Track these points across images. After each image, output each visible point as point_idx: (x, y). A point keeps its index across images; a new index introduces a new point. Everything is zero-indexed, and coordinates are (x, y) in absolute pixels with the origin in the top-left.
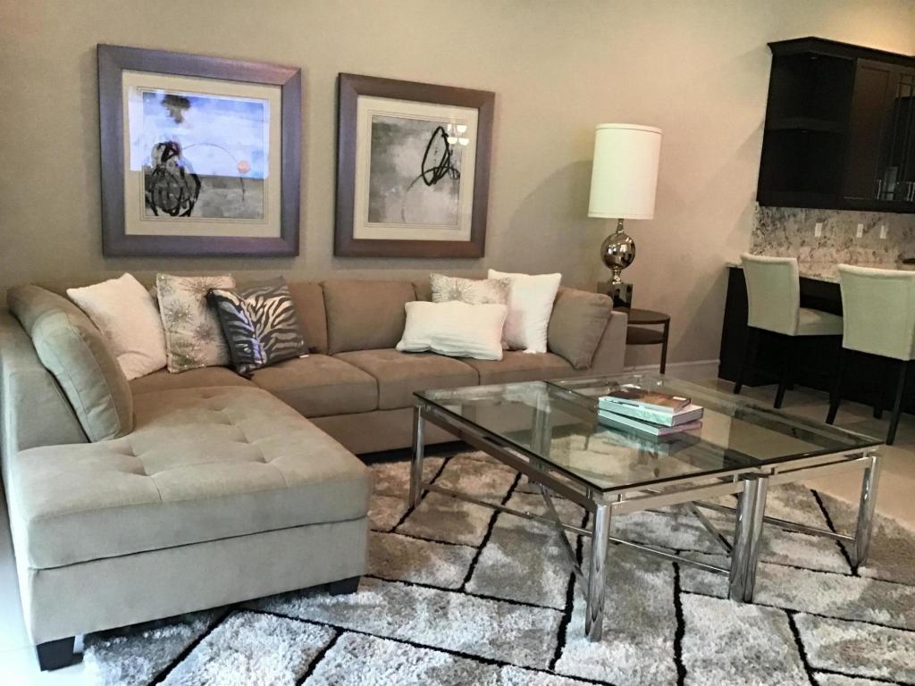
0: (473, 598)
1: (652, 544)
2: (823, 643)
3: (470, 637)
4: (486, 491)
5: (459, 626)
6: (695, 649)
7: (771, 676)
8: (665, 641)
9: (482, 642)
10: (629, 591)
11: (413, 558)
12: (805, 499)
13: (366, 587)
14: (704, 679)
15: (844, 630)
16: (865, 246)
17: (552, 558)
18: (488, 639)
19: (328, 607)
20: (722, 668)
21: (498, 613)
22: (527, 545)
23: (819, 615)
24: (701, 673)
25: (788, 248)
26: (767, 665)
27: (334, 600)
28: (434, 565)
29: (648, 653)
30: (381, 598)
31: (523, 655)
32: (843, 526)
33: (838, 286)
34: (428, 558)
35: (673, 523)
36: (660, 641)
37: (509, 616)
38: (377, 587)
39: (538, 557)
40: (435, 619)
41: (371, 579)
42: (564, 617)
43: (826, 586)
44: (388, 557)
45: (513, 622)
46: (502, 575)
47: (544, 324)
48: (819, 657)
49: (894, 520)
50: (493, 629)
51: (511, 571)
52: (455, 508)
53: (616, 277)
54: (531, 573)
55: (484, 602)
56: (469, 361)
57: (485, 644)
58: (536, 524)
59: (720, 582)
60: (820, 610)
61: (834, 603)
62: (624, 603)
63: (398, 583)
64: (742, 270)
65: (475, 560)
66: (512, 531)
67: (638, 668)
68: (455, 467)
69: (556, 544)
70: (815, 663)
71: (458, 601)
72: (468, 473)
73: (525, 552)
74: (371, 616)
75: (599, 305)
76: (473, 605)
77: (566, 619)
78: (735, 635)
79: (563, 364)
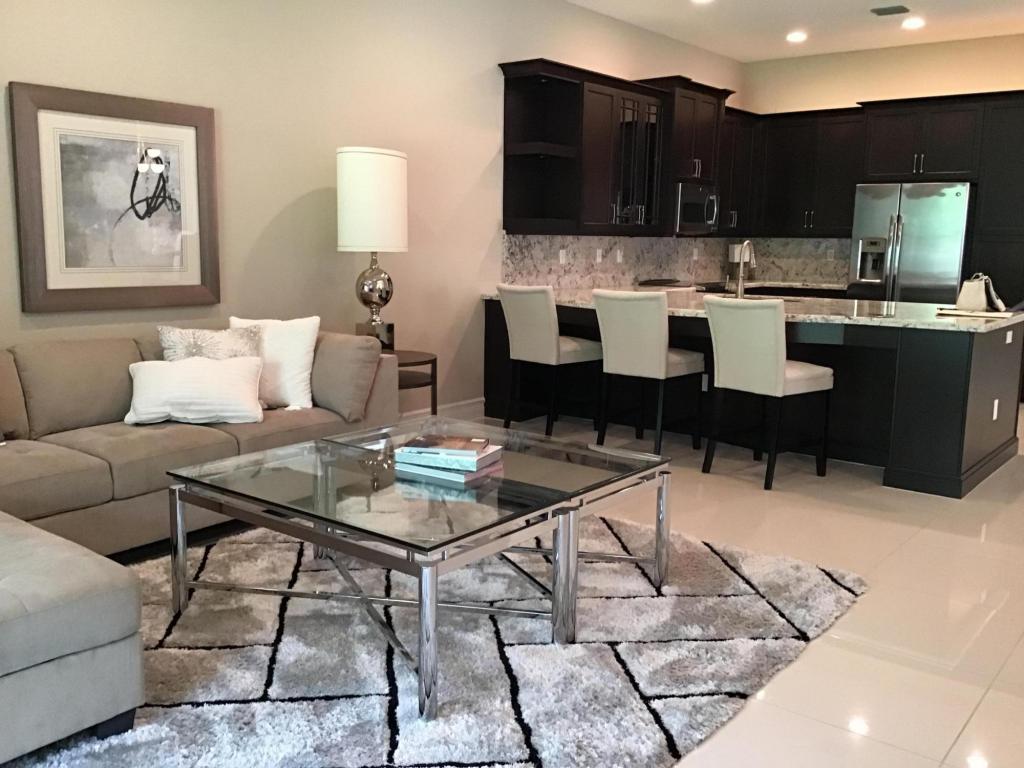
0: (282, 704)
1: (464, 600)
2: (651, 670)
3: (290, 750)
4: (266, 577)
5: (273, 740)
6: (534, 703)
7: (613, 714)
8: (502, 702)
9: (305, 751)
10: (453, 656)
11: (196, 674)
12: (597, 527)
13: (144, 720)
14: (551, 733)
15: (666, 652)
16: (604, 271)
17: (362, 638)
18: (312, 747)
19: (99, 753)
20: (565, 717)
21: (315, 714)
22: (331, 630)
23: (640, 642)
24: (547, 727)
25: (537, 276)
26: (607, 704)
27: (105, 744)
28: (225, 676)
29: (488, 719)
30: (168, 729)
31: (355, 755)
32: (637, 549)
33: (594, 311)
34: (215, 670)
35: (480, 574)
36: (497, 703)
37: (328, 715)
38: (157, 716)
39: (346, 641)
40: (242, 738)
41: (147, 709)
42: (390, 702)
43: (639, 611)
44: (163, 679)
45: (335, 720)
46: (310, 669)
47: (306, 375)
48: (652, 684)
49: (680, 536)
50: (314, 733)
51: (319, 664)
52: (233, 604)
53: (375, 317)
54: (343, 661)
55: (295, 705)
56: (224, 427)
57: (308, 753)
58: (334, 603)
59: (542, 627)
60: (639, 637)
61: (650, 627)
62: (452, 671)
63: (183, 706)
64: (499, 301)
65: (273, 660)
66: (308, 618)
67: (483, 738)
68: (221, 556)
69: (363, 621)
70: (649, 692)
71: (265, 711)
72: (239, 560)
73: (331, 638)
74: (159, 753)
75: (367, 349)
76: (284, 712)
77: (393, 704)
78: (569, 680)
79: (334, 418)
